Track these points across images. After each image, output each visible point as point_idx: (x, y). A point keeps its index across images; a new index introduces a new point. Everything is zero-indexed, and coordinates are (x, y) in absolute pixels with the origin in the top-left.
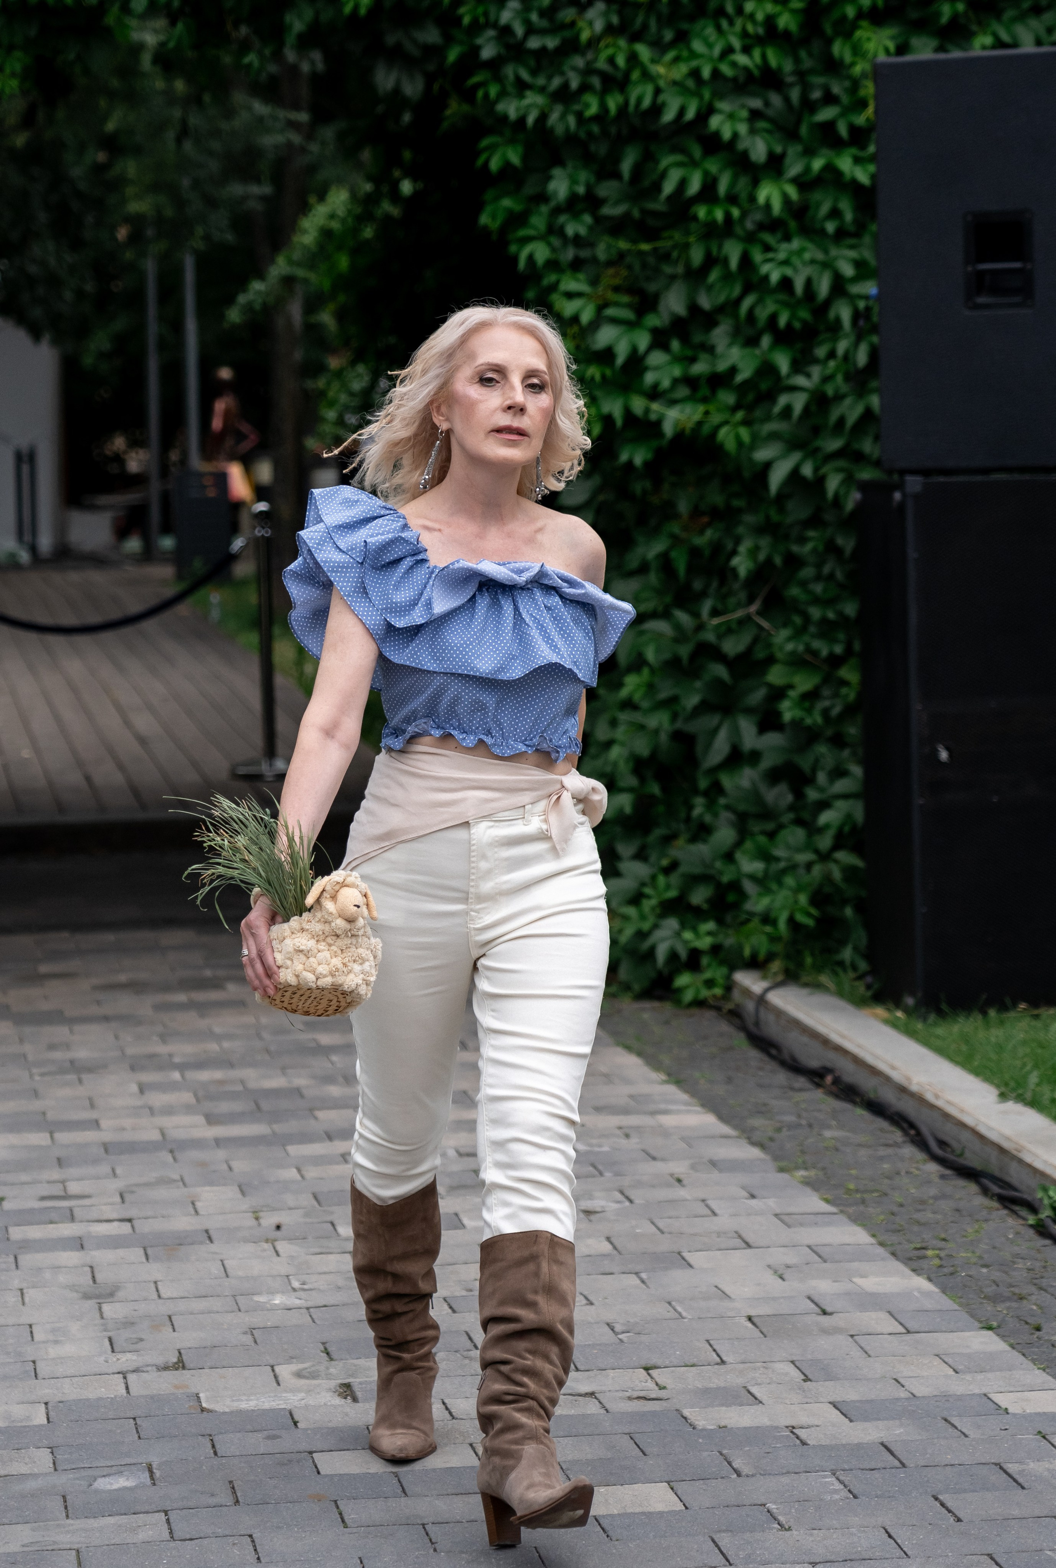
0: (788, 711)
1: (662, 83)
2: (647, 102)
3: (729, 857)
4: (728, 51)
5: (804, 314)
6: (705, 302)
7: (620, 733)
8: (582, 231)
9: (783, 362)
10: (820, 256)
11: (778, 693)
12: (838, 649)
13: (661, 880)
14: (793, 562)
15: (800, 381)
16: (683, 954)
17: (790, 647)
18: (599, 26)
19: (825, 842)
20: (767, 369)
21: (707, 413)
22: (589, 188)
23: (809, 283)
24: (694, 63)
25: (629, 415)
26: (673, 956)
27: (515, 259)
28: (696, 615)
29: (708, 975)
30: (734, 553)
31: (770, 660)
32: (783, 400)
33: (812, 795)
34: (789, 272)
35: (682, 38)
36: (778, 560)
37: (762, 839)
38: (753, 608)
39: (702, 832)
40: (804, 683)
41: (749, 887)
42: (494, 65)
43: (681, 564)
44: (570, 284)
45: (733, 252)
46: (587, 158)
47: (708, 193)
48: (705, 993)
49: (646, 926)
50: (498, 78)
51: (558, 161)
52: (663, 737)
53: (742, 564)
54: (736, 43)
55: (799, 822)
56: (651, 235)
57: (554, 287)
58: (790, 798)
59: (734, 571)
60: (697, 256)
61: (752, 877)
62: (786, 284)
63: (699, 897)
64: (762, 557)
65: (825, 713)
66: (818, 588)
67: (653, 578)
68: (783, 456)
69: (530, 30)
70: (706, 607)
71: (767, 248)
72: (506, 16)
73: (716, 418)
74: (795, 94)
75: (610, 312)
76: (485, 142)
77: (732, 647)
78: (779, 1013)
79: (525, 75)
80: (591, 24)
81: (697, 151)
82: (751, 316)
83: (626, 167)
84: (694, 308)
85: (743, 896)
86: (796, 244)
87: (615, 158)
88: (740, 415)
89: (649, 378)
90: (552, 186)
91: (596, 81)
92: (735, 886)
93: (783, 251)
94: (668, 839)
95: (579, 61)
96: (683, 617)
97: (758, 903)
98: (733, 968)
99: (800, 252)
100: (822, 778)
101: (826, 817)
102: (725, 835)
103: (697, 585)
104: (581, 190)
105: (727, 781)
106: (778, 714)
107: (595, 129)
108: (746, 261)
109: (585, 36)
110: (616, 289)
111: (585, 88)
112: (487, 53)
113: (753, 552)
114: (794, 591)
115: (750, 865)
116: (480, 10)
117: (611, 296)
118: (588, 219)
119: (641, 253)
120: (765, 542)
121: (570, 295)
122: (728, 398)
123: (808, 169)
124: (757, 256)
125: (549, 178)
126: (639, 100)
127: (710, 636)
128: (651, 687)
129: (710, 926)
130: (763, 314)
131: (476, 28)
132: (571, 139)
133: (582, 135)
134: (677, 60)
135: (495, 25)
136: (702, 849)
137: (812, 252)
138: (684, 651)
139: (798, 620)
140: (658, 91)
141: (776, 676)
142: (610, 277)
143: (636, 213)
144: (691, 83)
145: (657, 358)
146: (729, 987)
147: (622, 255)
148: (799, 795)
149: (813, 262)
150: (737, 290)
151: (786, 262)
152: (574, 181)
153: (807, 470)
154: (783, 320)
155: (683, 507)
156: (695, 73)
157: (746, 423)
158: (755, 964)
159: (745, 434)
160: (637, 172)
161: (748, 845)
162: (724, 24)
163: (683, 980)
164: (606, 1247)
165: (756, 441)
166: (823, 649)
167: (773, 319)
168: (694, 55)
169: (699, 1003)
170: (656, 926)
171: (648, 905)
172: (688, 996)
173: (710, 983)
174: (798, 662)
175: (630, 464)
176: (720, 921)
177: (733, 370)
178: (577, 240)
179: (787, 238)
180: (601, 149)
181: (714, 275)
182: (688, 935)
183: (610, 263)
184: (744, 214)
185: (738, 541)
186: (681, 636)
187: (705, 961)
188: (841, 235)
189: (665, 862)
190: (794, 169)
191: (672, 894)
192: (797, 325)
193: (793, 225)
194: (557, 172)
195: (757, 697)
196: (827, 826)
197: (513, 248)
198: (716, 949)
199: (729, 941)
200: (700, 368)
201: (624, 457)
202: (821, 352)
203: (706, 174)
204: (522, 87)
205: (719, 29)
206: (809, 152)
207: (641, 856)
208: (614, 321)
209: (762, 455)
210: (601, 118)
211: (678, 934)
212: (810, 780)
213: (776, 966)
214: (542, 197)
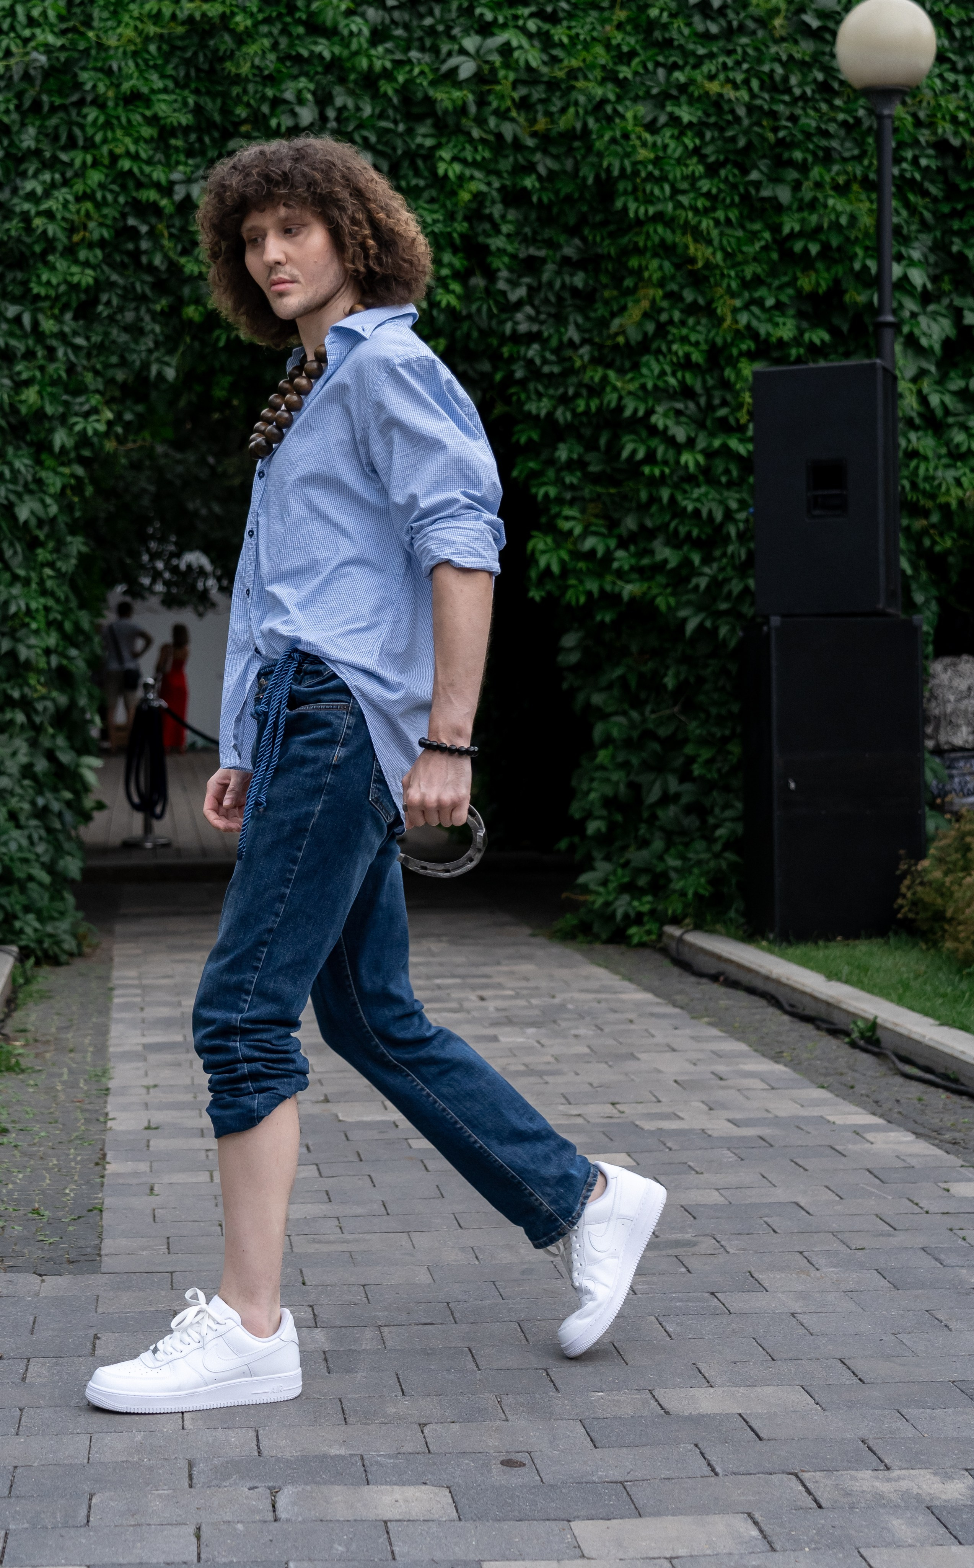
0: (697, 770)
1: (623, 393)
2: (613, 404)
3: (661, 858)
4: (663, 373)
5: (709, 530)
6: (649, 523)
7: (595, 785)
8: (575, 481)
9: (696, 559)
10: (718, 497)
11: (691, 760)
12: (727, 732)
13: (620, 871)
14: (701, 680)
15: (707, 570)
16: (632, 914)
17: (698, 732)
18: (586, 358)
19: (718, 847)
20: (686, 562)
21: (649, 588)
22: (580, 456)
23: (710, 512)
24: (642, 381)
25: (602, 590)
26: (626, 916)
27: (536, 496)
28: (642, 714)
29: (647, 927)
30: (665, 675)
31: (686, 741)
32: (694, 581)
33: (711, 821)
34: (698, 505)
35: (636, 367)
36: (692, 680)
37: (681, 848)
38: (676, 709)
39: (644, 843)
40: (706, 754)
41: (673, 875)
42: (523, 383)
43: (633, 683)
44: (567, 512)
45: (665, 494)
46: (580, 438)
47: (650, 458)
48: (645, 938)
49: (611, 898)
50: (525, 389)
51: (562, 439)
52: (622, 788)
53: (670, 682)
54: (668, 369)
55: (704, 837)
56: (617, 483)
57: (558, 515)
58: (698, 823)
59: (665, 686)
60: (644, 495)
61: (676, 869)
62: (697, 512)
63: (643, 881)
64: (682, 677)
65: (719, 770)
66: (716, 696)
67: (616, 692)
68: (696, 614)
69: (545, 361)
70: (648, 708)
71: (685, 492)
72: (531, 353)
73: (655, 591)
74: (703, 401)
75: (593, 528)
76: (518, 428)
77: (663, 732)
78: (691, 946)
79: (541, 388)
80: (581, 357)
81: (644, 433)
82: (676, 531)
83: (603, 441)
84: (642, 527)
85: (669, 880)
86: (703, 489)
87: (595, 439)
88: (669, 590)
89: (615, 565)
90: (557, 454)
91: (584, 392)
92: (665, 875)
93: (696, 493)
94: (624, 848)
95: (573, 380)
96: (635, 715)
97: (678, 885)
98: (662, 924)
99: (706, 495)
100: (717, 810)
101: (719, 832)
102: (658, 844)
103: (643, 695)
104: (575, 456)
105: (660, 813)
106: (691, 772)
107: (585, 419)
108: (672, 499)
109: (578, 364)
110: (596, 516)
111: (577, 395)
112: (519, 374)
113: (677, 675)
114: (702, 698)
115: (673, 862)
116: (515, 350)
117: (593, 520)
118: (579, 474)
119: (611, 495)
120: (684, 669)
121: (567, 518)
122: (661, 579)
123: (710, 445)
124: (679, 497)
125: (556, 449)
126: (609, 403)
127: (651, 726)
128: (613, 757)
129: (649, 898)
130: (683, 530)
131: (512, 359)
132: (569, 426)
133: (576, 423)
134: (632, 379)
135: (525, 358)
136: (645, 854)
137: (713, 494)
138: (635, 734)
139: (702, 716)
140: (620, 398)
141: (689, 750)
142: (591, 508)
143: (609, 470)
144: (640, 393)
145: (620, 554)
146: (661, 935)
147: (599, 496)
148: (704, 822)
149: (713, 500)
150: (667, 518)
151: (698, 500)
152: (571, 451)
153: (708, 624)
154: (695, 532)
155: (634, 648)
156: (643, 387)
157: (673, 594)
158: (676, 921)
159: (672, 601)
160: (610, 444)
161: (673, 851)
162: (661, 358)
163: (633, 930)
164: (586, 1050)
165: (679, 605)
166: (718, 732)
167: (689, 534)
168: (642, 375)
169: (642, 945)
170: (616, 899)
171: (612, 886)
172: (635, 940)
173: (649, 933)
174: (703, 742)
175: (602, 622)
176: (655, 895)
177: (665, 561)
178: (572, 487)
179: (698, 486)
180: (587, 432)
181: (654, 508)
182: (636, 903)
183: (592, 500)
184: (672, 472)
185: (667, 668)
186: (633, 725)
187: (646, 919)
188: (730, 485)
189: (622, 861)
190: (701, 443)
191: (626, 880)
192: (703, 537)
193: (701, 478)
194: (561, 446)
195: (679, 762)
196: (720, 837)
197: (534, 490)
198: (652, 912)
199: (660, 907)
200: (646, 561)
201: (598, 618)
202: (717, 553)
203: (649, 448)
204: (540, 396)
205: (658, 360)
206: (712, 435)
207: (608, 858)
208: (595, 534)
209: (682, 613)
210: (586, 412)
211: (630, 904)
212: (711, 812)
213: (687, 921)
214: (551, 462)
